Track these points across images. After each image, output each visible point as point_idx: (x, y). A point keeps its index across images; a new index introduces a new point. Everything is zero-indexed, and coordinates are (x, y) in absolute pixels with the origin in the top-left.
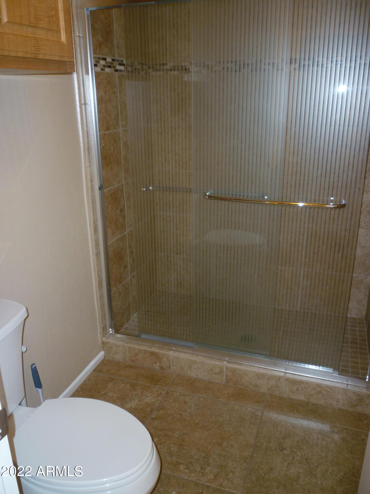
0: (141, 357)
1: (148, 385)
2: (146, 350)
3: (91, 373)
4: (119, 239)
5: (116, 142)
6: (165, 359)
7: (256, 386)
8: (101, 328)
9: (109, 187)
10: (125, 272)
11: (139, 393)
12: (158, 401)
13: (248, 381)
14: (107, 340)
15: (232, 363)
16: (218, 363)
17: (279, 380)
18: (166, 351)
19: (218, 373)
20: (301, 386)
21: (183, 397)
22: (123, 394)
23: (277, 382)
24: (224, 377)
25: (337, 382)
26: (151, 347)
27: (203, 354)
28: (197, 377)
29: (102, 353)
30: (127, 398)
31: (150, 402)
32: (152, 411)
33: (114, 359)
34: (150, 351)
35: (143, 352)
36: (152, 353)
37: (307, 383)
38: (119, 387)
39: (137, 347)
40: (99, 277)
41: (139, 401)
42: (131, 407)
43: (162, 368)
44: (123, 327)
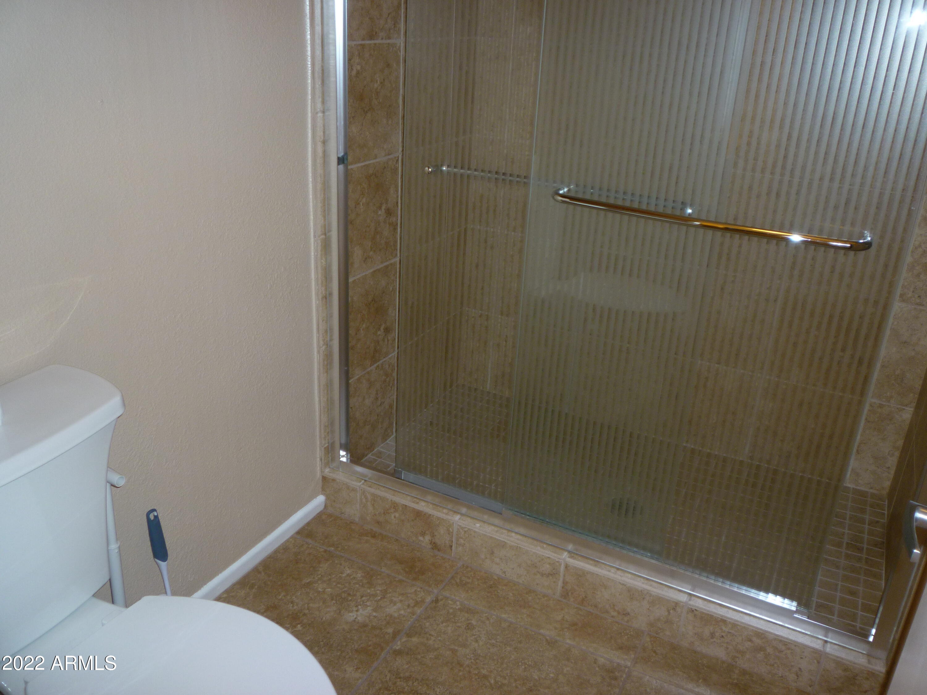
0: (395, 517)
1: (400, 577)
2: (406, 506)
3: (292, 537)
4: (379, 270)
5: (388, 66)
6: (442, 530)
7: (624, 614)
8: (323, 449)
9: (365, 161)
10: (388, 341)
11: (378, 592)
12: (414, 615)
13: (608, 600)
14: (331, 474)
15: (580, 558)
16: (547, 553)
17: (674, 609)
18: (447, 514)
19: (549, 574)
20: (721, 629)
21: (466, 615)
22: (345, 589)
23: (669, 613)
24: (560, 584)
25: (803, 633)
26: (418, 501)
27: (522, 530)
28: (504, 576)
29: (320, 499)
30: (351, 600)
31: (396, 615)
32: (396, 634)
33: (343, 513)
34: (414, 508)
35: (401, 509)
36: (418, 514)
37: (735, 625)
38: (342, 573)
39: (389, 496)
40: (327, 345)
41: (375, 610)
42: (354, 621)
43: (435, 546)
44: (373, 450)
